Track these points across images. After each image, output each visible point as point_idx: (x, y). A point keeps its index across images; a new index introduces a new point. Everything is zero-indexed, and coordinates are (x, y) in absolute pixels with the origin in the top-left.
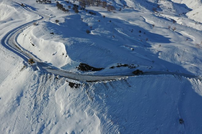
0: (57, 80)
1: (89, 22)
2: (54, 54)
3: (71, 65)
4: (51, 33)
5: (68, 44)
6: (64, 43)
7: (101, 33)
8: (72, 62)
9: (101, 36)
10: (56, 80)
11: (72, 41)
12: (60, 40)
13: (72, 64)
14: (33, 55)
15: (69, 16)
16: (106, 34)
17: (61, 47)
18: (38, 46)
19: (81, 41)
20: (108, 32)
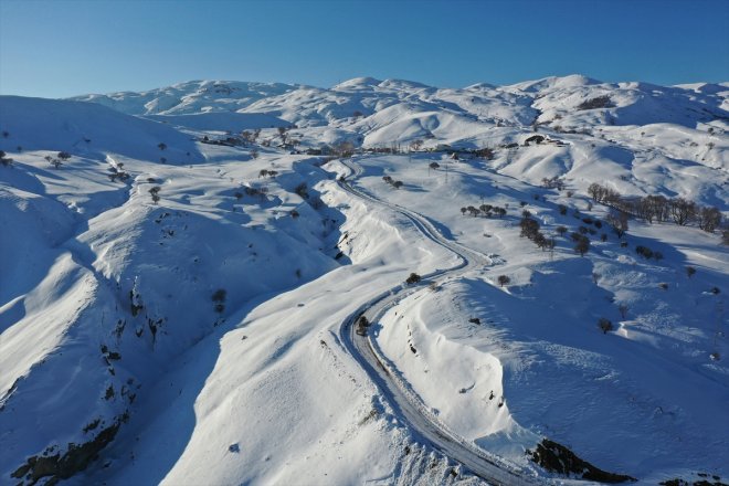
0: (453, 482)
1: (619, 288)
2: (463, 391)
3: (509, 437)
4: (472, 321)
5: (517, 364)
6: (502, 360)
7: (662, 336)
8: (514, 429)
9: (658, 347)
10: (450, 479)
11: (533, 357)
12: (495, 346)
13: (513, 435)
14: (404, 380)
15: (551, 265)
16: (681, 343)
17: (490, 370)
18: (426, 355)
19: (565, 360)
20: (695, 332)
